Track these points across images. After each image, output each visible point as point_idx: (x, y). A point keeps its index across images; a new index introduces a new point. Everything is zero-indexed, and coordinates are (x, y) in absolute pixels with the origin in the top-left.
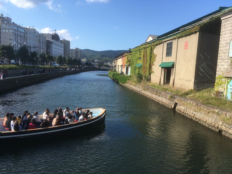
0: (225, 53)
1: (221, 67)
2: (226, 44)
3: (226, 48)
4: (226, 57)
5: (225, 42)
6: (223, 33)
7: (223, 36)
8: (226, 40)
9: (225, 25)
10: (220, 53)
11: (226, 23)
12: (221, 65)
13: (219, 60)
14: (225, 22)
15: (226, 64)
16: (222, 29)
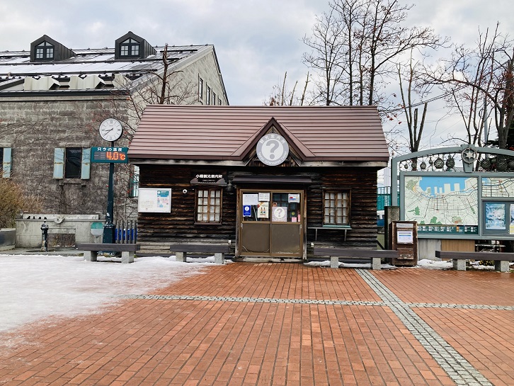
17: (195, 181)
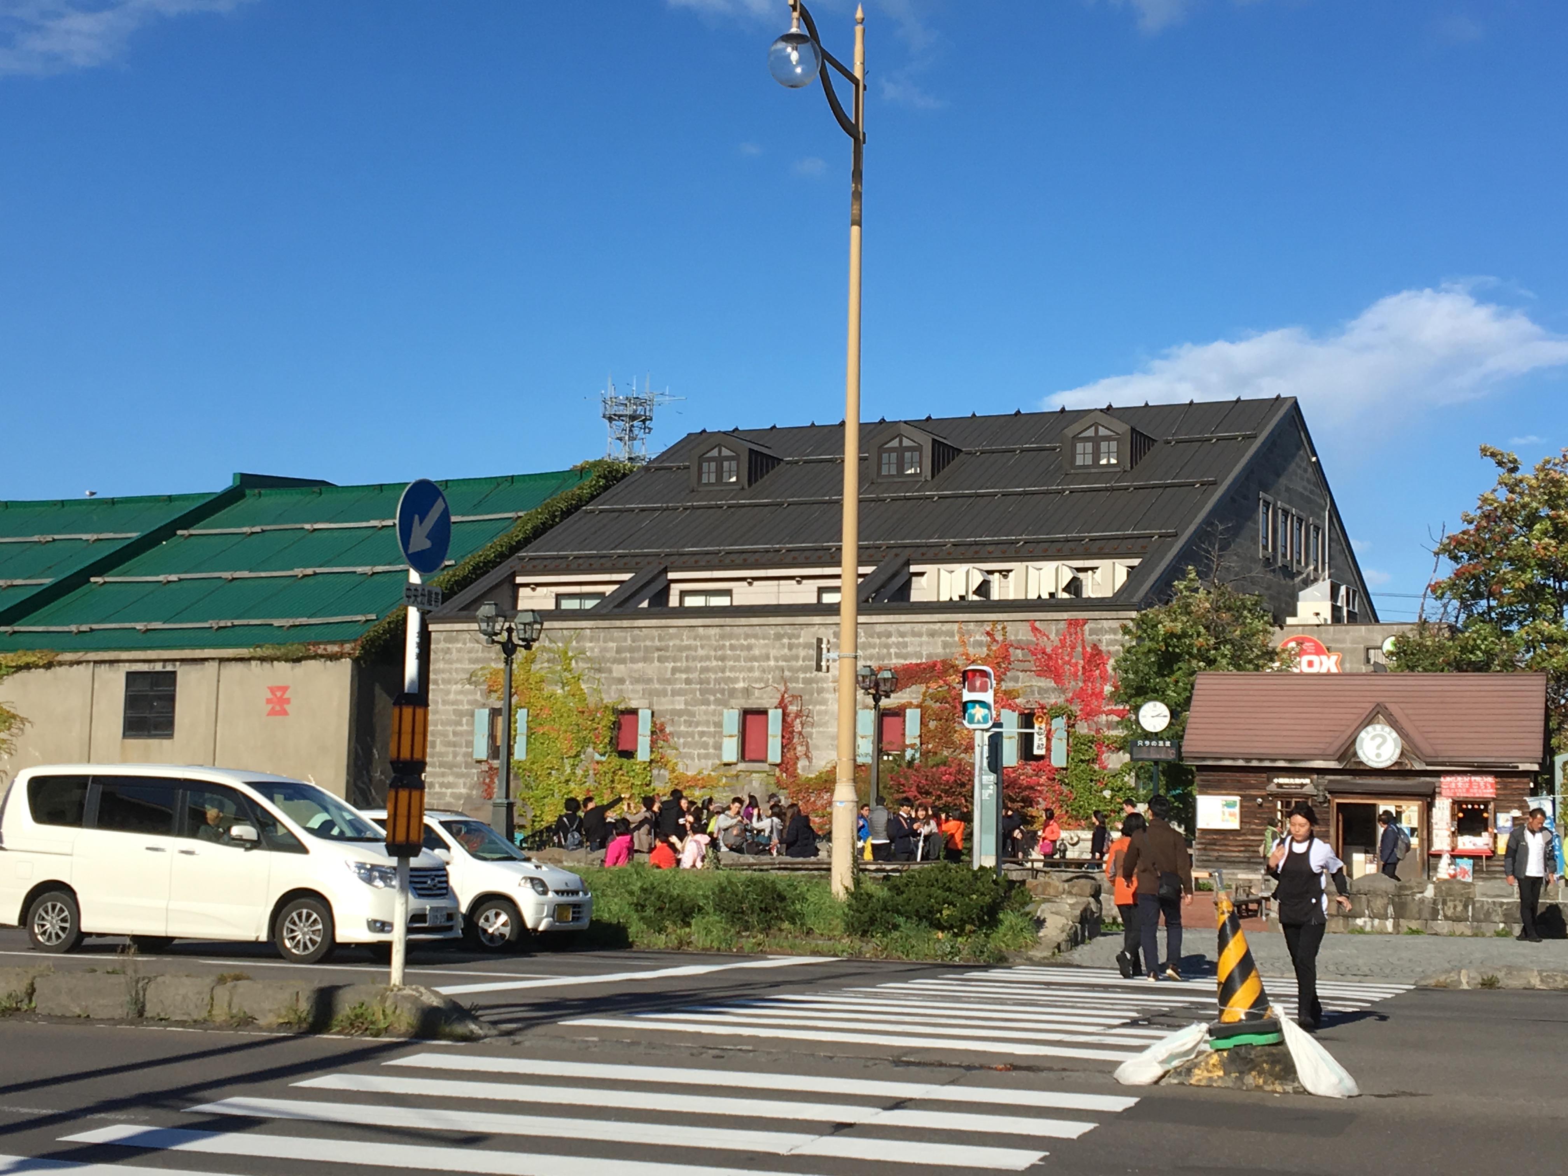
0: (454, 745)
1: (444, 790)
2: (454, 714)
3: (459, 728)
4: (459, 759)
5: (450, 708)
6: (439, 677)
7: (442, 687)
8: (454, 703)
9: (448, 651)
10: (434, 743)
11: (450, 646)
12: (442, 785)
13: (433, 766)
14: (446, 640)
15: (461, 781)
16: (437, 660)
17: (1272, 788)
